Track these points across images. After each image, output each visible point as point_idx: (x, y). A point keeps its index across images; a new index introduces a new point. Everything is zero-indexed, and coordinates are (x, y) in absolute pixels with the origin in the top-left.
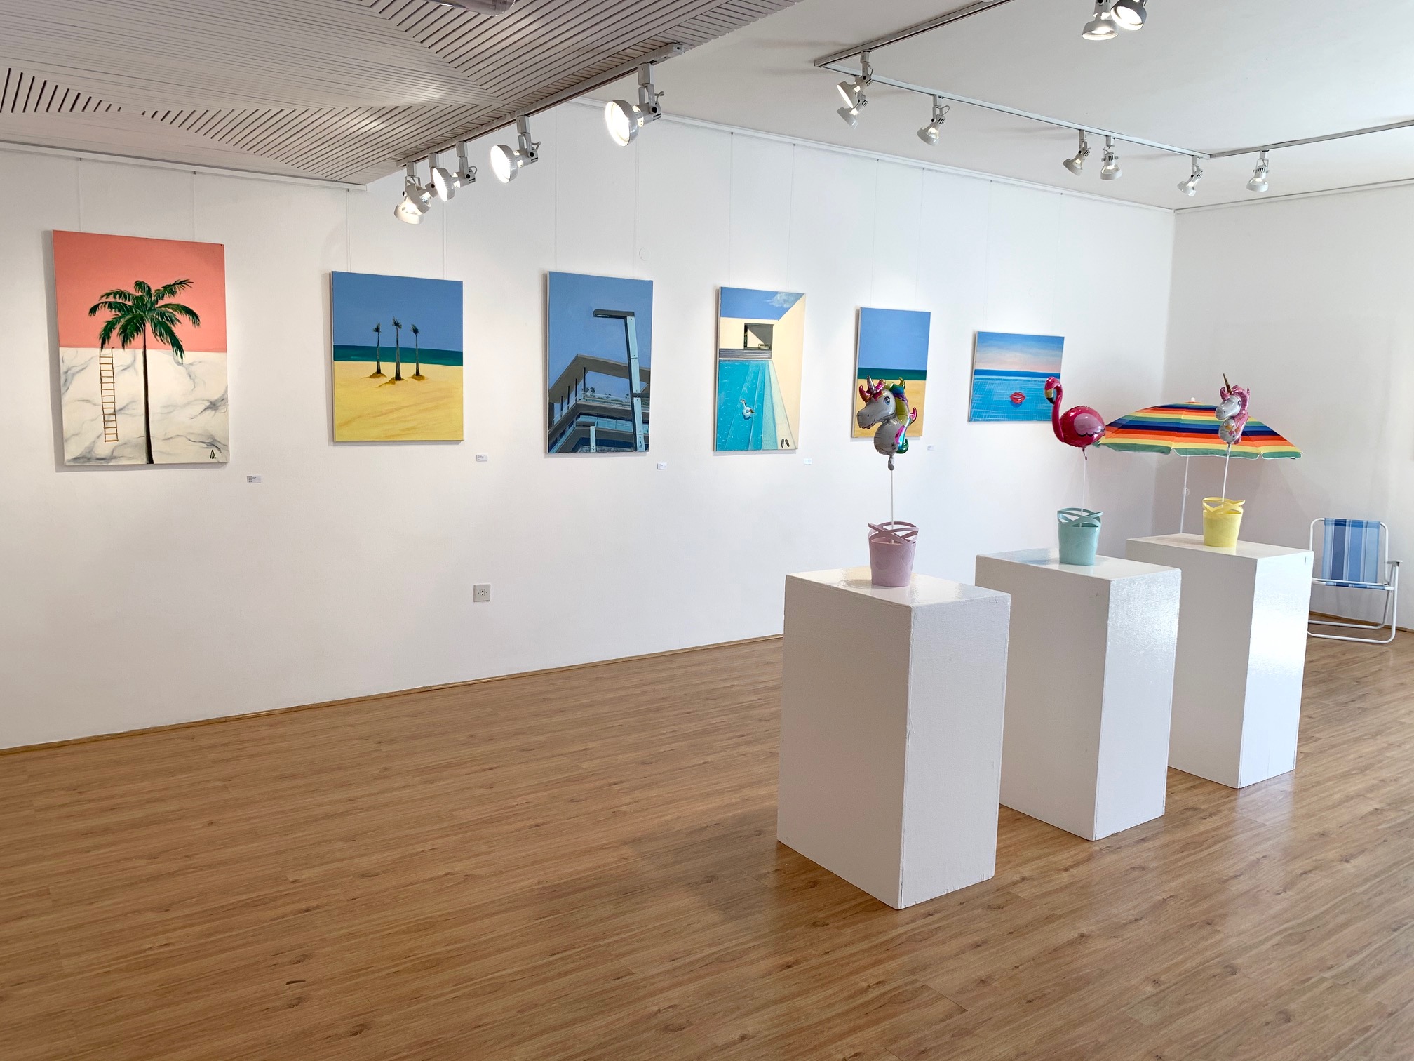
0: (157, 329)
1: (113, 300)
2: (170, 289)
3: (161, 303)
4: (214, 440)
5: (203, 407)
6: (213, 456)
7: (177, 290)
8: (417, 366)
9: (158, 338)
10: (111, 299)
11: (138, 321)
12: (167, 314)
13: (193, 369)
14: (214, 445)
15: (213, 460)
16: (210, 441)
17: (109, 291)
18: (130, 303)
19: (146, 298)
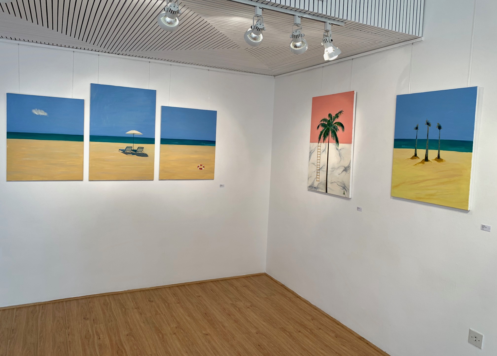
0: (332, 134)
1: (323, 123)
2: (337, 116)
3: (334, 122)
4: (345, 186)
5: (342, 170)
6: (344, 194)
7: (339, 116)
8: (439, 152)
9: (332, 137)
10: (322, 122)
11: (328, 131)
12: (336, 127)
13: (341, 151)
14: (345, 188)
15: (344, 196)
16: (344, 186)
17: (322, 119)
18: (326, 123)
19: (331, 121)
